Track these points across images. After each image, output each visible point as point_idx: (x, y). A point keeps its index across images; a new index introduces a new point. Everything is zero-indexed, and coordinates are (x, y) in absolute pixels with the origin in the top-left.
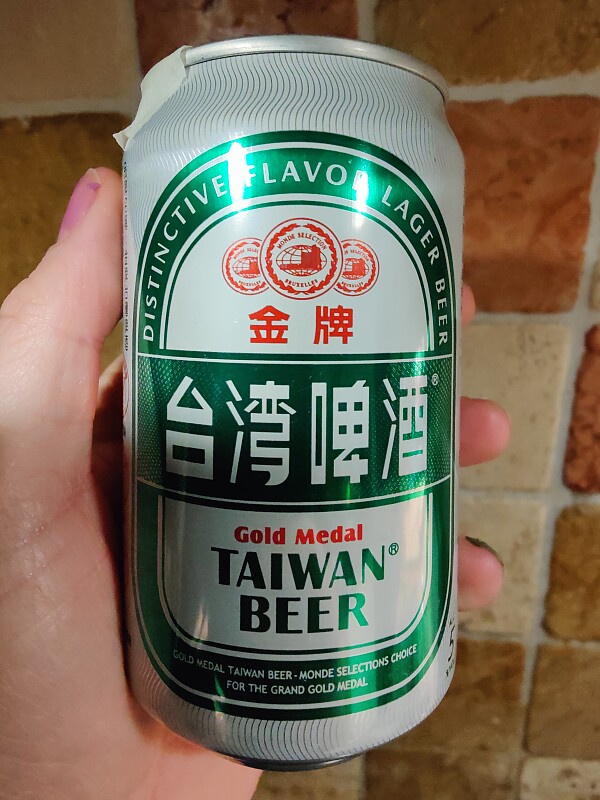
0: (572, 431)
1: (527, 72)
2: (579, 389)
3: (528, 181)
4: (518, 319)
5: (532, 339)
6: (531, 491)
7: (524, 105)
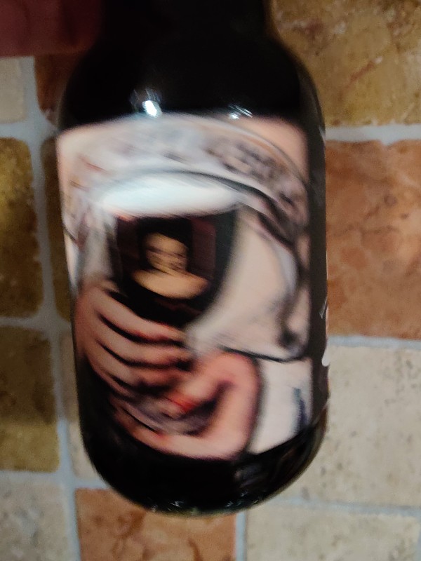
1: (405, 115)
3: (405, 216)
4: (394, 344)
5: (409, 364)
6: (406, 508)
7: (402, 147)
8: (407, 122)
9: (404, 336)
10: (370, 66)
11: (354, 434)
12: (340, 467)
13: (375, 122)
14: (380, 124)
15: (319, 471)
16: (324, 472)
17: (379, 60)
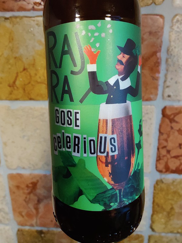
0: (158, 149)
2: (160, 132)
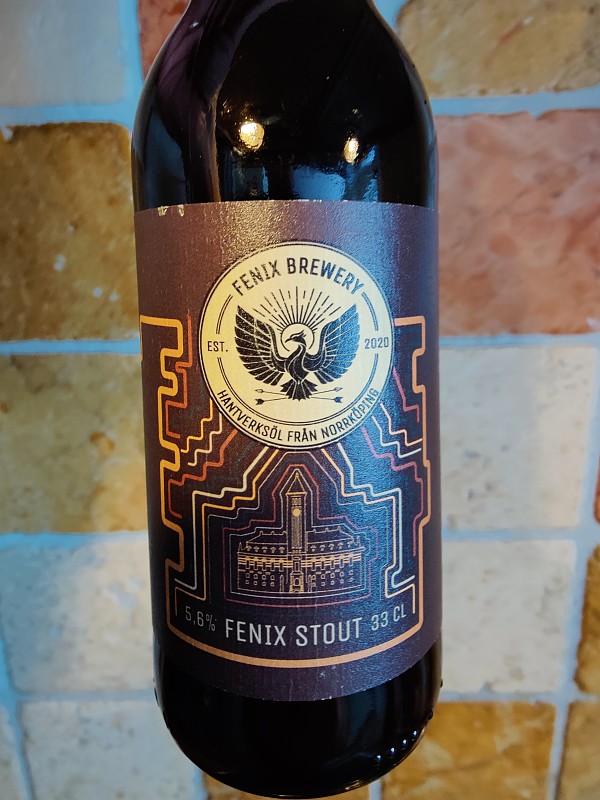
1: (553, 83)
3: (557, 195)
8: (557, 89)
9: (555, 332)
10: (519, 28)
11: (504, 448)
12: (489, 487)
13: (524, 90)
14: (529, 93)
15: (465, 495)
16: (471, 495)
17: (527, 22)
